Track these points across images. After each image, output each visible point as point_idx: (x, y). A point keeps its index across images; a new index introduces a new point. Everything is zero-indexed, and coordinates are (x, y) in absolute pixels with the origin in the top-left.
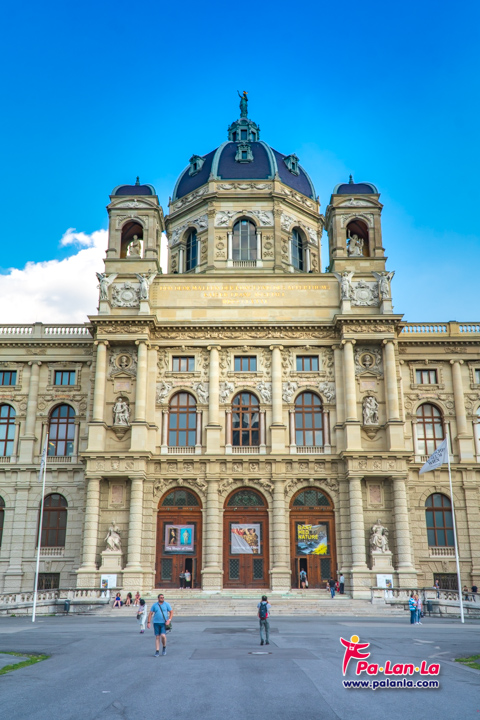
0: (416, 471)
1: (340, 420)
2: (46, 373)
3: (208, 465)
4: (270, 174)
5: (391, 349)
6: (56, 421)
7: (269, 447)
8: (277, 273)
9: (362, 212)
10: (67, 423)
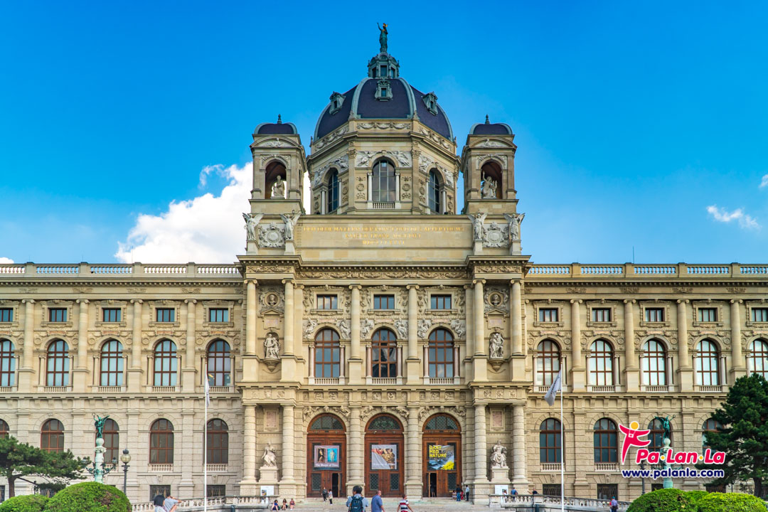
0: (534, 399)
1: (469, 354)
2: (202, 311)
3: (350, 394)
4: (409, 114)
5: (518, 288)
6: (213, 355)
7: (405, 379)
8: (415, 214)
9: (497, 153)
10: (224, 357)
